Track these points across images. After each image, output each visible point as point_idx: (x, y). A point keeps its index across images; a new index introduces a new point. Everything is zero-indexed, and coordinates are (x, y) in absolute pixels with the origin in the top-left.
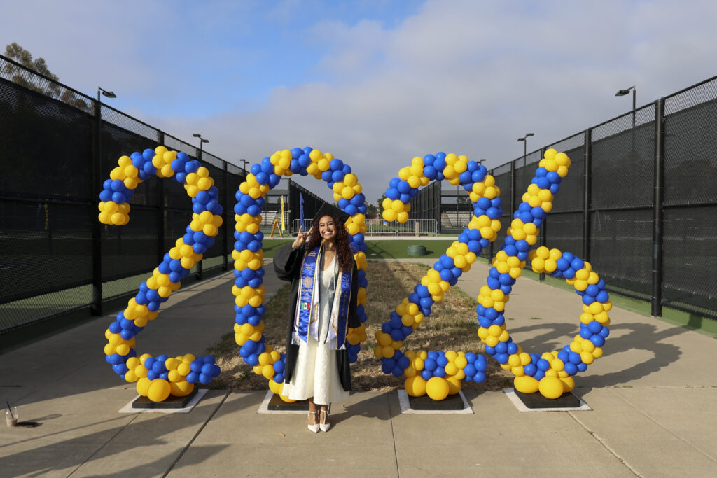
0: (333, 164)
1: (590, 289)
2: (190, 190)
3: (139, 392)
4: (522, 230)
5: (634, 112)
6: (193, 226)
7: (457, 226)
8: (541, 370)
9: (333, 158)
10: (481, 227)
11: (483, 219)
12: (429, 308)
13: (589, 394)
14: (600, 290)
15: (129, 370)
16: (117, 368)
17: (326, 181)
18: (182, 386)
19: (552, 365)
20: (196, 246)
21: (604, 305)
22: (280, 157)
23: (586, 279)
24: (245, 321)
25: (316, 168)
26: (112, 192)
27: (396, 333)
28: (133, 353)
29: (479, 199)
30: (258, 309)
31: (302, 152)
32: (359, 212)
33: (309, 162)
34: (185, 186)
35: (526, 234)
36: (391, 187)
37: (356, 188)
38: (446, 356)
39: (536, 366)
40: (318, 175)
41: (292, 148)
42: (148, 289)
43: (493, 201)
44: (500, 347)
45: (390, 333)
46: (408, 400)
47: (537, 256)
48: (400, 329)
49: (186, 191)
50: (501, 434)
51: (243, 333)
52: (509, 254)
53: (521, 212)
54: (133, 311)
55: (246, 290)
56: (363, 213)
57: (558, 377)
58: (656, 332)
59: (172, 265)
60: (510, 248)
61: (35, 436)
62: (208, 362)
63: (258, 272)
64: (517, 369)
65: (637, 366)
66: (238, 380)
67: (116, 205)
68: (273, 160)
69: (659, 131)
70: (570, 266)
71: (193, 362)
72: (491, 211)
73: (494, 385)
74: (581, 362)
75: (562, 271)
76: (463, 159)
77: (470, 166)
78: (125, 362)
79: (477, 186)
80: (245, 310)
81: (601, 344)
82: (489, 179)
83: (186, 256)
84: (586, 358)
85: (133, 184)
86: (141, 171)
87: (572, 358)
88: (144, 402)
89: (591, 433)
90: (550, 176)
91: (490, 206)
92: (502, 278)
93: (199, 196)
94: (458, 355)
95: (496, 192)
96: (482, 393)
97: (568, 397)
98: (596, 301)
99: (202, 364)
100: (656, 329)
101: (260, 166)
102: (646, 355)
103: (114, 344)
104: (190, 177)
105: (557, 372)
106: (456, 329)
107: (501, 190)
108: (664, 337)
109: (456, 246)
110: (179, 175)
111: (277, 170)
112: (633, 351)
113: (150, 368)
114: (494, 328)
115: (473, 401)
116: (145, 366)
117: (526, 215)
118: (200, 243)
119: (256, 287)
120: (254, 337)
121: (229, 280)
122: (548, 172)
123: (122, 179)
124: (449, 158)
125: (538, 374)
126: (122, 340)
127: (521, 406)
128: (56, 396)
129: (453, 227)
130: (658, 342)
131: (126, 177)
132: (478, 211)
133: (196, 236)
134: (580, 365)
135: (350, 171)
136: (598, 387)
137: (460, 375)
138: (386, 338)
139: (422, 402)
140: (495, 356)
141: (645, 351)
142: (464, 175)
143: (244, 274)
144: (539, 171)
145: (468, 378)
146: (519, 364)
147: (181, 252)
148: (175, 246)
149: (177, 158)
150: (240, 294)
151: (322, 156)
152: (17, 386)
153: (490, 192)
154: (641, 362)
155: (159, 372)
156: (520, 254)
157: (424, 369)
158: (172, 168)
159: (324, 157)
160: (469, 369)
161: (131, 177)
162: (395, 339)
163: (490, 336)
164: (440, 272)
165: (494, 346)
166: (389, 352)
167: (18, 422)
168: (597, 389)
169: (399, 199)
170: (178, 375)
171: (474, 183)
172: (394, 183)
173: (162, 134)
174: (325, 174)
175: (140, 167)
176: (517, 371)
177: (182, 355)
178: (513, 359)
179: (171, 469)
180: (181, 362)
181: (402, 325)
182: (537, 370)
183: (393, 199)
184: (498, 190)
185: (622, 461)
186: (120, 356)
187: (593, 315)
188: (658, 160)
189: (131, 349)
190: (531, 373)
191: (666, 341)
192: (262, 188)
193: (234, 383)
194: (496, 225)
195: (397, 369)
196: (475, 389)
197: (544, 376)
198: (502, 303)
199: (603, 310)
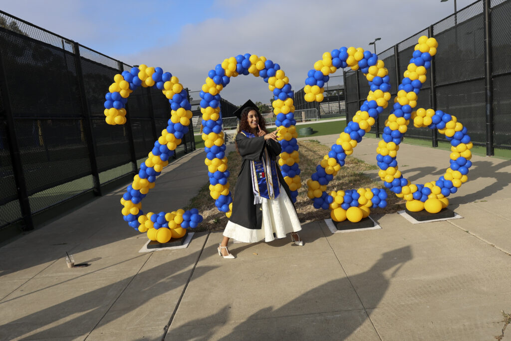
0: (267, 64)
1: (457, 135)
2: (168, 94)
3: (149, 238)
4: (406, 98)
5: (455, 14)
6: (173, 119)
7: (329, 113)
8: (425, 195)
9: (266, 60)
10: (377, 98)
11: (378, 92)
12: (343, 161)
13: (458, 208)
14: (464, 135)
15: (140, 224)
16: (132, 224)
17: (262, 77)
18: (179, 231)
19: (433, 191)
20: (176, 134)
21: (467, 145)
22: (228, 63)
23: (454, 128)
24: (217, 182)
25: (256, 68)
26: (112, 101)
27: (322, 180)
28: (141, 213)
29: (374, 78)
30: (225, 173)
31: (243, 58)
32: (288, 97)
33: (249, 64)
34: (164, 92)
35: (409, 101)
36: (309, 77)
37: (285, 80)
38: (358, 192)
39: (421, 192)
40: (257, 73)
41: (236, 56)
42: (147, 167)
43: (384, 79)
44: (395, 182)
45: (318, 181)
46: (333, 225)
47: (417, 116)
48: (325, 177)
49: (165, 96)
50: (405, 239)
51: (216, 191)
52: (398, 116)
53: (404, 85)
54: (138, 184)
55: (215, 161)
56: (291, 98)
57: (437, 198)
58: (493, 165)
59: (161, 149)
60: (398, 112)
61: (89, 272)
62: (194, 213)
63: (222, 147)
64: (408, 196)
65: (486, 188)
66: (213, 225)
67: (117, 110)
68: (223, 66)
69: (487, 20)
70: (441, 120)
71: (184, 214)
72: (383, 86)
73: (390, 210)
74: (453, 186)
75: (436, 124)
76: (360, 50)
77: (366, 54)
78: (137, 219)
79: (372, 69)
80: (216, 175)
81: (466, 173)
82: (380, 63)
83: (171, 141)
84: (456, 183)
85: (126, 95)
86: (131, 84)
87: (447, 184)
88: (154, 244)
89: (467, 232)
90: (424, 56)
91: (382, 82)
92: (394, 134)
93: (175, 98)
94: (366, 191)
95: (386, 72)
96: (382, 216)
97: (446, 211)
98: (461, 143)
99: (190, 215)
100: (493, 164)
101: (215, 71)
102: (491, 181)
103: (128, 208)
104: (166, 84)
105: (436, 195)
106: (352, 178)
107: (388, 71)
108: (501, 168)
109: (359, 114)
110: (159, 84)
111: (227, 73)
112: (480, 179)
113: (155, 221)
114: (391, 170)
115: (378, 221)
116: (151, 220)
117: (408, 86)
118: (179, 131)
119: (221, 158)
120: (224, 193)
121: (180, 164)
122: (422, 53)
123: (118, 91)
124: (350, 51)
125: (423, 198)
126: (133, 205)
127: (414, 221)
128: (93, 247)
129: (326, 114)
130: (497, 172)
131: (121, 89)
132: (374, 87)
133: (176, 127)
134: (452, 189)
135: (279, 68)
136: (463, 203)
137: (369, 204)
138: (315, 184)
139: (345, 224)
140: (392, 189)
141: (489, 179)
142: (361, 62)
143: (212, 150)
144: (415, 54)
145: (375, 205)
146: (410, 192)
147: (166, 139)
148: (161, 135)
149: (155, 71)
150: (211, 164)
151: (258, 59)
152: (64, 244)
153: (382, 72)
154: (489, 185)
155: (162, 223)
156: (406, 115)
157: (344, 203)
158: (153, 79)
159: (260, 60)
160: (375, 199)
161: (124, 89)
162: (321, 184)
163: (388, 175)
164: (349, 134)
165: (390, 182)
166: (318, 193)
167: (75, 264)
168: (462, 205)
169: (316, 85)
170: (175, 224)
171: (369, 67)
172: (311, 73)
173: (121, 64)
174: (262, 72)
175: (130, 81)
176: (408, 197)
177: (176, 210)
178: (405, 189)
179: (188, 281)
180: (176, 215)
181: (326, 174)
182: (422, 194)
183: (312, 85)
184: (387, 70)
185: (494, 246)
186: (133, 215)
187: (460, 153)
188: (487, 42)
189: (140, 210)
190: (419, 198)
191: (502, 170)
192: (218, 87)
193: (211, 227)
194: (387, 95)
195: (325, 205)
196: (378, 214)
197: (427, 198)
198: (394, 152)
199: (467, 148)
